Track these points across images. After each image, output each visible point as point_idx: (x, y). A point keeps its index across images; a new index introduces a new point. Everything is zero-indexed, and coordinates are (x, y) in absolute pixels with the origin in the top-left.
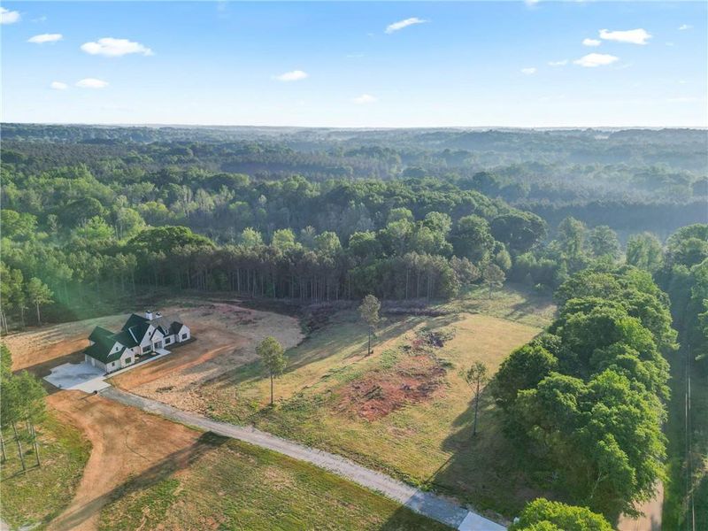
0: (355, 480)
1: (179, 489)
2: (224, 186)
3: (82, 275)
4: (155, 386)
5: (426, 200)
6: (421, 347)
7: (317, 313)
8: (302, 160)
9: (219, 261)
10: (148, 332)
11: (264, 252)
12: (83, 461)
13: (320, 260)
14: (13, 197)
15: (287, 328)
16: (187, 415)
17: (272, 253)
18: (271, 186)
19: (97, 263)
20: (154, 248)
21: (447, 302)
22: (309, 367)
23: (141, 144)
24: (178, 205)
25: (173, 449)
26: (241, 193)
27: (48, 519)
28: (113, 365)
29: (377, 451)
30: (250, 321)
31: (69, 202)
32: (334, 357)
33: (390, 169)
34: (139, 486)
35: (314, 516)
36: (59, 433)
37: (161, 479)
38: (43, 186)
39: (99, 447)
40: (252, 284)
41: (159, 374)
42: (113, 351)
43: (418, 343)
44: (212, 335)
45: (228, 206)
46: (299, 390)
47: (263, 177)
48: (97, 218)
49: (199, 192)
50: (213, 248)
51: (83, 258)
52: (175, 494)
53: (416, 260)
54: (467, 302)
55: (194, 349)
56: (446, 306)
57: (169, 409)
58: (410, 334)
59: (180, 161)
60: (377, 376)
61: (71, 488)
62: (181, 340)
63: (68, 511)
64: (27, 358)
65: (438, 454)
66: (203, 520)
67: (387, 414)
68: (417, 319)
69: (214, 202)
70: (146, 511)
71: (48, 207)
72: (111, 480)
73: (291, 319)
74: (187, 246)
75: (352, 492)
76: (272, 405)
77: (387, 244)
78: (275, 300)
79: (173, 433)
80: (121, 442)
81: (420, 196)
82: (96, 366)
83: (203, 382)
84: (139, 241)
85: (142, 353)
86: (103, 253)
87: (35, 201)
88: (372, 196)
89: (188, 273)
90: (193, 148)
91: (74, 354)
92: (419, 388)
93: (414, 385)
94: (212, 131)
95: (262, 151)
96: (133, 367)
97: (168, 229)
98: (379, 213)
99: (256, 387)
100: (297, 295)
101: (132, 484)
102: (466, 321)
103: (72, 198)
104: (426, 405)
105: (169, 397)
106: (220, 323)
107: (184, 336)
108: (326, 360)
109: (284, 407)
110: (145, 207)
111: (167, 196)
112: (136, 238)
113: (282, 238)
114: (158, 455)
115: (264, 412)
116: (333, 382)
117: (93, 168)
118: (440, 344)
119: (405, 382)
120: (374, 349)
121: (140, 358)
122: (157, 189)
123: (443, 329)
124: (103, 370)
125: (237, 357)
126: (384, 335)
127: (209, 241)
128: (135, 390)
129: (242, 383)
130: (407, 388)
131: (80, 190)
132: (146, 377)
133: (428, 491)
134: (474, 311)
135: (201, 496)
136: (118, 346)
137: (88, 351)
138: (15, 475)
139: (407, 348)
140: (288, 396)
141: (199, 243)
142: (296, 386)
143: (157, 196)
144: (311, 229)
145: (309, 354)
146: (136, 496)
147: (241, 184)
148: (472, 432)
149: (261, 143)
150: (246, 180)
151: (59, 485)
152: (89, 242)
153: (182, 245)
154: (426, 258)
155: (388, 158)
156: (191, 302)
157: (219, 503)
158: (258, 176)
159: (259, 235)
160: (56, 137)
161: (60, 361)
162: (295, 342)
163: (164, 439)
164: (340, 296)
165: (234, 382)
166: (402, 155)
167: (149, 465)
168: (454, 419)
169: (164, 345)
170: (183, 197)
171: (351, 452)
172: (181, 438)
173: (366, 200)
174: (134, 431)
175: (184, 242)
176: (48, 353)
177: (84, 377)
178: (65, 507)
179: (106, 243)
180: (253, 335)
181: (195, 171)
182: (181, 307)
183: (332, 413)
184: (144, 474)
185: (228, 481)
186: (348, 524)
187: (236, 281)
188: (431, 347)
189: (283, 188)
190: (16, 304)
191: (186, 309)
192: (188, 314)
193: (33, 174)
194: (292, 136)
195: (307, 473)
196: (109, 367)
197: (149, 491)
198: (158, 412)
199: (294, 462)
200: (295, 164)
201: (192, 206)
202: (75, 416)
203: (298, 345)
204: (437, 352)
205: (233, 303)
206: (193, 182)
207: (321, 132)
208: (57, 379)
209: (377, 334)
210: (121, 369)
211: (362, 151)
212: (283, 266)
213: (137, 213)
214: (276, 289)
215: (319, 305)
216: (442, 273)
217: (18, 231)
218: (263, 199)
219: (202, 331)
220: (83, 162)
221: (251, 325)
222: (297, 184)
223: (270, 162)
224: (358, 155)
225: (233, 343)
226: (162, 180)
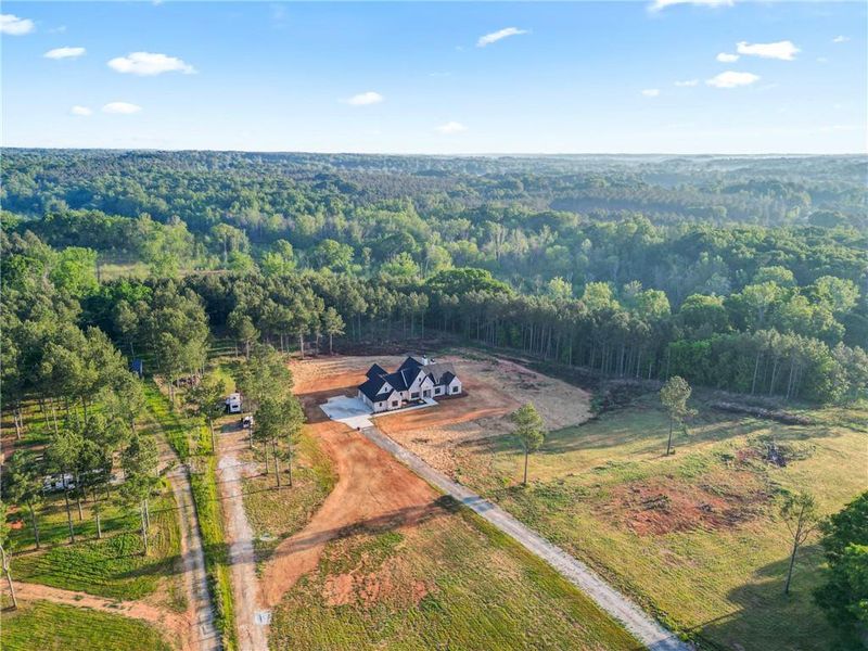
0: (593, 597)
1: (402, 545)
2: (545, 227)
3: (375, 310)
4: (412, 435)
5: (823, 258)
6: (749, 460)
7: (616, 392)
8: (656, 197)
9: (512, 313)
10: (418, 378)
11: (565, 308)
12: (327, 492)
14: (339, 228)
15: (573, 401)
16: (432, 472)
17: (575, 309)
18: (602, 228)
19: (391, 301)
20: (450, 291)
21: (817, 409)
22: (584, 453)
23: (472, 176)
24: (490, 246)
25: (409, 504)
26: (565, 235)
27: (284, 536)
28: (380, 405)
29: (635, 573)
30: (533, 386)
31: (387, 236)
32: (620, 449)
33: (788, 211)
34: (367, 530)
35: (530, 621)
36: (316, 460)
37: (388, 529)
38: (368, 218)
39: (345, 482)
40: (546, 345)
41: (421, 424)
42: (382, 391)
43: (748, 454)
44: (485, 394)
45: (544, 249)
46: (561, 476)
47: (597, 217)
48: (404, 254)
49: (514, 231)
50: (509, 297)
51: (381, 293)
52: (397, 549)
53: (775, 342)
54: (854, 414)
55: (463, 404)
56: (814, 413)
57: (418, 462)
58: (740, 441)
59: (507, 196)
60: (669, 483)
61: (309, 514)
62: (451, 392)
63: (301, 534)
64: (312, 384)
65: (720, 602)
66: (413, 583)
67: (665, 532)
68: (760, 423)
69: (530, 246)
70: (365, 556)
71: (368, 240)
72: (345, 517)
73: (583, 392)
74: (481, 291)
75: (582, 608)
76: (524, 485)
77: (738, 315)
78: (570, 367)
79: (413, 487)
80: (365, 483)
81: (815, 253)
82: (366, 404)
83: (461, 441)
84: (439, 282)
85: (410, 399)
86: (399, 290)
87: (357, 234)
88: (738, 248)
89: (478, 321)
90: (525, 182)
91: (351, 388)
92: (726, 513)
93: (720, 507)
94: (556, 161)
95: (607, 185)
96: (398, 411)
97: (467, 271)
98: (740, 270)
99: (514, 461)
100: (598, 365)
101: (361, 526)
102: (838, 440)
103: (389, 232)
104: (728, 536)
105: (422, 450)
106: (497, 382)
107: (455, 389)
108: (609, 449)
109: (536, 491)
110: (456, 246)
111: (481, 235)
112: (435, 278)
113: (595, 293)
114: (393, 505)
115: (513, 490)
116: (607, 477)
117: (418, 202)
118: (781, 462)
119: (706, 501)
120: (677, 449)
121: (408, 403)
122: (473, 227)
123: (796, 444)
124: (372, 408)
125: (505, 424)
126: (698, 434)
127: (509, 288)
128: (394, 435)
129: (500, 453)
130: (708, 508)
131: (399, 225)
132: (407, 424)
133: (686, 641)
134: (861, 427)
135: (419, 558)
136: (387, 387)
137: (362, 388)
138: (271, 489)
139: (726, 457)
140: (546, 479)
141: (497, 289)
142: (560, 471)
143: (470, 234)
144: (637, 285)
145: (589, 438)
146: (361, 539)
147: (567, 225)
148: (784, 589)
149: (609, 175)
150: (574, 220)
151: (301, 508)
152: (392, 278)
153: (477, 291)
154: (791, 340)
155: (789, 197)
156: (475, 354)
157: (434, 572)
158: (591, 216)
159: (568, 287)
160: (393, 168)
161: (337, 393)
162: (577, 420)
163: (404, 490)
165: (493, 450)
166: (812, 193)
167: (380, 512)
168: (763, 565)
169: (433, 394)
170: (496, 237)
171: (599, 564)
172: (420, 495)
173: (726, 253)
174: (379, 475)
175: (479, 285)
176: (330, 383)
177: (353, 412)
178: (300, 530)
179: (406, 280)
181: (518, 208)
182: (463, 358)
183: (593, 513)
184: (375, 520)
185: (451, 552)
186: (567, 644)
187: (528, 337)
188: (766, 464)
189: (618, 231)
190: (313, 330)
191: (468, 361)
192: (467, 367)
193: (362, 205)
194: (656, 166)
195: (537, 571)
196: (376, 406)
197: (374, 538)
198: (407, 462)
199: (528, 554)
200: (645, 202)
201: (505, 248)
202: (334, 447)
203: (581, 425)
204: (771, 472)
205: (519, 362)
206: (513, 220)
207: (700, 160)
208: (330, 409)
209: (689, 432)
210: (387, 411)
211: (751, 185)
212: (585, 326)
213: (446, 252)
214: (573, 353)
215: (622, 382)
216: (817, 364)
217: (337, 262)
218: (588, 243)
219: (476, 388)
220: (410, 195)
221: (531, 391)
222: (636, 227)
223: (612, 199)
224: (742, 191)
225: (505, 407)
226: (480, 216)
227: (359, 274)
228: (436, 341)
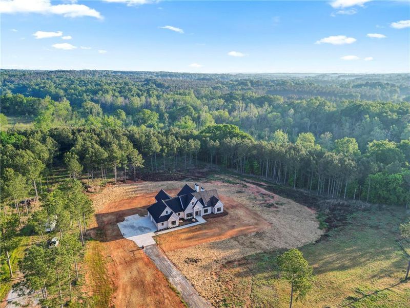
2: (266, 103)
3: (166, 151)
4: (186, 254)
7: (334, 210)
8: (321, 89)
9: (255, 152)
10: (191, 202)
11: (290, 149)
13: (342, 161)
14: (153, 103)
17: (297, 150)
18: (298, 104)
19: (177, 144)
20: (214, 138)
23: (224, 81)
24: (236, 113)
26: (276, 108)
28: (163, 224)
30: (273, 205)
31: (178, 108)
33: (391, 96)
38: (169, 99)
40: (277, 173)
41: (193, 242)
42: (164, 214)
44: (241, 212)
45: (266, 115)
47: (292, 98)
48: (187, 117)
49: (249, 105)
50: (251, 142)
51: (170, 139)
55: (225, 222)
59: (242, 89)
62: (216, 212)
64: (117, 204)
69: (258, 112)
71: (168, 110)
73: (309, 210)
74: (234, 138)
78: (295, 189)
82: (153, 222)
83: (225, 261)
84: (206, 133)
85: (186, 218)
86: (182, 138)
87: (162, 107)
88: (386, 113)
89: (232, 157)
90: (251, 82)
94: (264, 75)
95: (293, 84)
96: (176, 229)
97: (224, 126)
99: (273, 287)
100: (315, 188)
103: (180, 106)
105: (192, 272)
106: (248, 202)
107: (219, 209)
110: (217, 113)
111: (230, 108)
112: (204, 130)
113: (306, 140)
117: (196, 91)
121: (184, 221)
122: (226, 104)
124: (156, 227)
125: (258, 241)
127: (250, 137)
128: (170, 254)
131: (185, 103)
132: (183, 242)
136: (168, 210)
141: (243, 137)
143: (224, 108)
144: (329, 135)
145: (328, 257)
147: (277, 102)
149: (293, 80)
150: (281, 100)
152: (179, 131)
153: (231, 138)
155: (389, 90)
156: (230, 179)
158: (289, 98)
159: (286, 136)
160: (185, 78)
161: (133, 212)
162: (313, 238)
164: (357, 197)
166: (400, 87)
169: (203, 214)
170: (239, 108)
173: (379, 115)
175: (233, 135)
176: (129, 203)
177: (142, 230)
179: (187, 132)
180: (274, 220)
181: (249, 94)
182: (223, 182)
187: (265, 168)
189: (307, 105)
190: (122, 165)
191: (226, 184)
192: (226, 189)
193: (167, 93)
194: (313, 77)
196: (160, 226)
198: (179, 289)
200: (315, 92)
201: (244, 114)
202: (120, 268)
203: (317, 242)
205: (260, 185)
206: (247, 100)
207: (333, 75)
208: (125, 227)
210: (168, 229)
211: (366, 85)
212: (305, 163)
213: (211, 116)
214: (297, 180)
215: (336, 202)
217: (149, 122)
218: (292, 111)
219: (233, 207)
220: (192, 88)
221: (272, 209)
222: (318, 103)
223: (298, 90)
224: (363, 87)
225: (257, 224)
226: (229, 98)
227: (162, 129)
228: (205, 170)
